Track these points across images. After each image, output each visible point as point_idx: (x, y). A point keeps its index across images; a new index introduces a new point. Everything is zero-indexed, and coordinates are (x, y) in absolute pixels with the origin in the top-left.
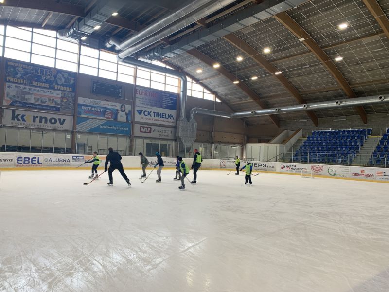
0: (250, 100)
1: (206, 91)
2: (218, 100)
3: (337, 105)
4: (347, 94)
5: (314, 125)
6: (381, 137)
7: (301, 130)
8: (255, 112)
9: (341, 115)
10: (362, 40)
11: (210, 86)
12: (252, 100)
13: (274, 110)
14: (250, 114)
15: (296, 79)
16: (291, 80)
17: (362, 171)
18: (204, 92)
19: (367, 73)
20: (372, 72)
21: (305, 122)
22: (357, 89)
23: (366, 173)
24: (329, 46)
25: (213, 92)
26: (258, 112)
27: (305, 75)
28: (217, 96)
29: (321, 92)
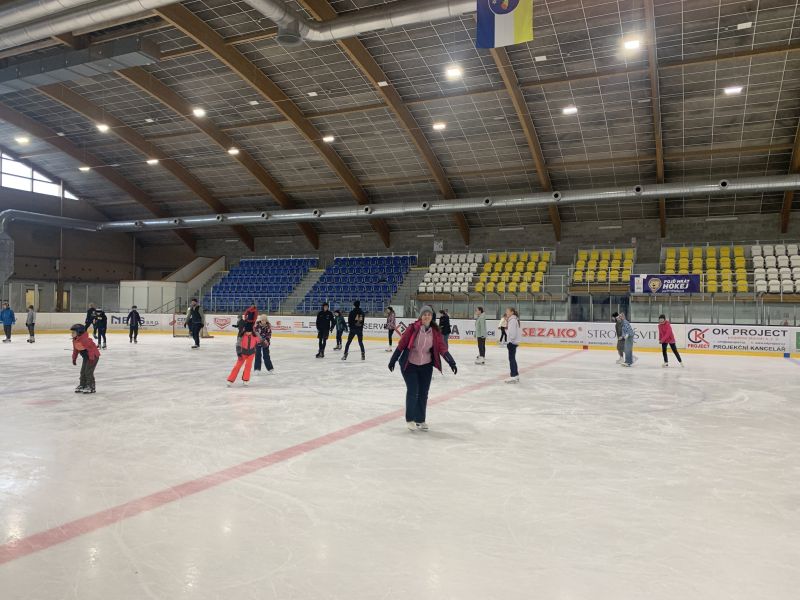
0: (129, 200)
1: (37, 175)
2: (68, 195)
3: (264, 219)
4: (279, 202)
5: (248, 250)
6: (324, 270)
7: (223, 258)
8: (141, 223)
9: (285, 234)
10: (274, 124)
11: (48, 167)
12: (134, 201)
13: (172, 222)
14: (133, 226)
15: (200, 171)
16: (193, 171)
17: (278, 323)
18: (33, 179)
19: (299, 174)
20: (304, 173)
21: (235, 243)
22: (294, 195)
23: (282, 324)
24: (231, 126)
25: (56, 180)
26: (147, 223)
27: (214, 166)
28: (67, 186)
29: (246, 196)
